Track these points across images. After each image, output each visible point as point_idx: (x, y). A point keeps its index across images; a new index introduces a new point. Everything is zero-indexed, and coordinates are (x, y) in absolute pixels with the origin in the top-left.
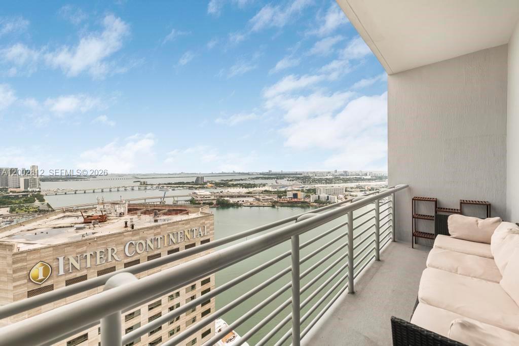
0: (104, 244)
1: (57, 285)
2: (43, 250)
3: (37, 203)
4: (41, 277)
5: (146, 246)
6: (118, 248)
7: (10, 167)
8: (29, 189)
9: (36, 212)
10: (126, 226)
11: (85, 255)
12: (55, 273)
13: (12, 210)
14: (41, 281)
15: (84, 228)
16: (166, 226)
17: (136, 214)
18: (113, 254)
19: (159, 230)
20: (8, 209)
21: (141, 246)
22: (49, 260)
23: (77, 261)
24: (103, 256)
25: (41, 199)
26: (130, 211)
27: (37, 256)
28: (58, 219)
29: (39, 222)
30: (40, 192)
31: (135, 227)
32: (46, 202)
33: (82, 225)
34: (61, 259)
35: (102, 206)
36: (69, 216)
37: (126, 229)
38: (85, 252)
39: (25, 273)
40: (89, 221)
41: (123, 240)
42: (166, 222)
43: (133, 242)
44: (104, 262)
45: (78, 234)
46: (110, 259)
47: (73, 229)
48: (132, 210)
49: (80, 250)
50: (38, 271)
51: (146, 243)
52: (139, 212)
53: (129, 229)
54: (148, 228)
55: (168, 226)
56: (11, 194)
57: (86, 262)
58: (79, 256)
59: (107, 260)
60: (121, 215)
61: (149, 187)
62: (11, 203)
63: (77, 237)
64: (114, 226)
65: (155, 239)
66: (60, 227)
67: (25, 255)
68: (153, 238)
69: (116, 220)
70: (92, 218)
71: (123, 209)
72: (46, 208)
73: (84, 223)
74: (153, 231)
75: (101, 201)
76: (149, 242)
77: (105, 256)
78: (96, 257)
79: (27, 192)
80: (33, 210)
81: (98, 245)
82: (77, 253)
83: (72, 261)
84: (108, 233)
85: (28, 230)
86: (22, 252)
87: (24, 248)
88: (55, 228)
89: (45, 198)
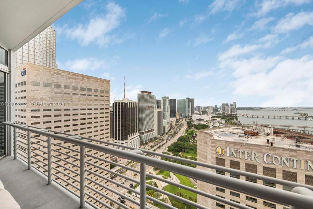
0: (249, 148)
1: (226, 160)
2: (221, 141)
3: (235, 120)
4: (220, 153)
5: (281, 162)
6: (259, 155)
7: (226, 103)
8: (232, 113)
9: (234, 124)
10: (268, 142)
11: (239, 151)
12: (225, 154)
13: (226, 122)
14: (220, 155)
15: (243, 136)
16: (304, 152)
17: (280, 136)
18: (255, 157)
19: (295, 154)
20: (225, 121)
21: (276, 160)
22: (223, 147)
23: (235, 153)
24: (249, 156)
25: (237, 119)
26: (275, 133)
27: (219, 143)
28: (234, 129)
29: (226, 129)
30: (236, 115)
31: (274, 145)
32: (239, 120)
33: (242, 135)
34: (228, 148)
35: (256, 127)
36: (239, 129)
37: (268, 144)
38: (239, 149)
39: (215, 149)
40: (246, 133)
41: (262, 151)
42: (307, 149)
43: (270, 155)
44: (249, 159)
45: (239, 139)
46: (253, 159)
47: (237, 136)
48: (277, 133)
49: (236, 147)
50: (219, 150)
51: (281, 159)
52: (282, 136)
53: (270, 145)
54: (283, 148)
55: (305, 154)
56: (226, 115)
57: (240, 155)
58: (236, 150)
59: (251, 159)
60: (268, 134)
61: (309, 119)
62: (226, 119)
63: (238, 140)
64: (260, 140)
65: (290, 159)
66: (233, 133)
67: (215, 141)
68: (288, 158)
69: (263, 137)
70: (248, 132)
71: (270, 131)
72: (238, 123)
73: (244, 134)
74: (288, 152)
75: (256, 123)
76: (284, 159)
77: (250, 156)
78: (245, 154)
79: (231, 114)
80: (233, 123)
81: (246, 148)
82: (235, 149)
83: (233, 151)
84: (254, 143)
85: (221, 131)
86: (214, 140)
87: (216, 138)
88: (231, 133)
89: (238, 118)
